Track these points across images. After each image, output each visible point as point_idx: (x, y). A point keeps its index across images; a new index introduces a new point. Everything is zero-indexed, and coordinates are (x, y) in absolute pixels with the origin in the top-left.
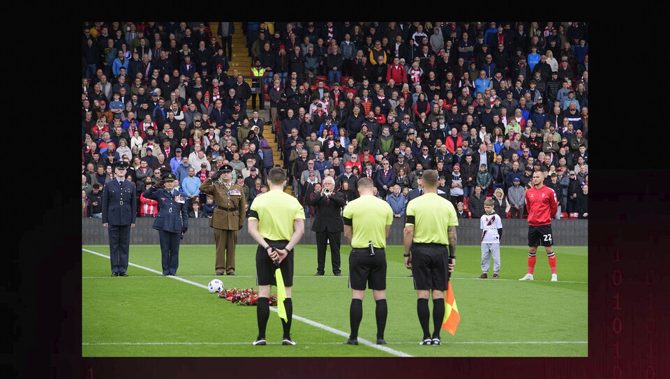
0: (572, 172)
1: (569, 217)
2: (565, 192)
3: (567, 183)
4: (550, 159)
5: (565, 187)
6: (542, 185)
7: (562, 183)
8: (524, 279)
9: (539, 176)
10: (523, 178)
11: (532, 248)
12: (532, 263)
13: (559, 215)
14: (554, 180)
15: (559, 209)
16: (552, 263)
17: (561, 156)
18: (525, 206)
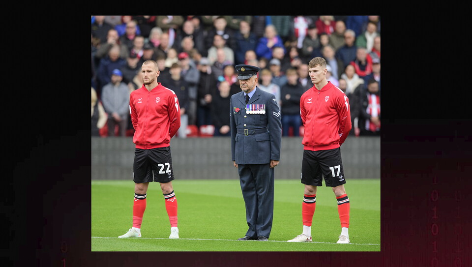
0: (204, 61)
1: (199, 134)
2: (193, 93)
3: (195, 77)
4: (169, 39)
5: (192, 84)
6: (156, 84)
7: (188, 79)
8: (126, 235)
9: (150, 70)
10: (125, 71)
11: (140, 186)
12: (139, 211)
13: (184, 129)
14: (176, 74)
15: (184, 121)
16: (172, 210)
17: (185, 35)
18: (129, 116)
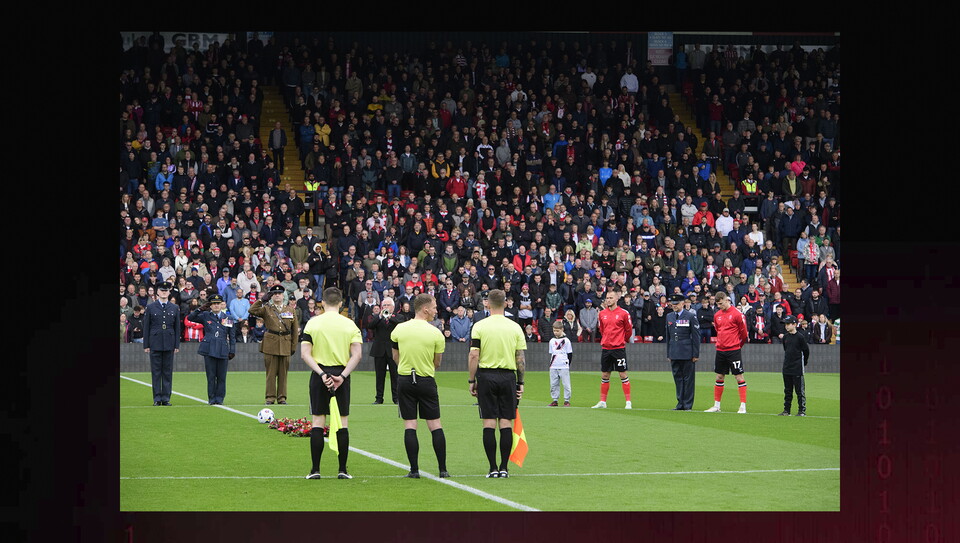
0: (646, 293)
1: (643, 341)
2: (639, 314)
3: (642, 305)
4: (623, 278)
5: (639, 308)
6: (615, 306)
7: (636, 305)
8: (597, 406)
9: (613, 297)
10: (595, 300)
11: (605, 374)
12: (605, 390)
13: (633, 338)
14: (628, 301)
15: (634, 331)
16: (627, 390)
17: (634, 276)
18: (598, 329)
